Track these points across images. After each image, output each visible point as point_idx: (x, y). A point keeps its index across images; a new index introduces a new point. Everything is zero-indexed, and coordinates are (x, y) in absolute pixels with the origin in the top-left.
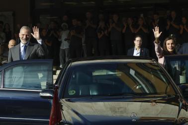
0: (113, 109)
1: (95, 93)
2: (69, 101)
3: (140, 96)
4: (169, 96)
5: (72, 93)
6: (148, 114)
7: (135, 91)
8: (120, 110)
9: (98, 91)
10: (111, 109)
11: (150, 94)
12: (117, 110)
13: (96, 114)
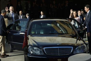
1: (43, 33)
3: (61, 35)
4: (73, 35)
5: (33, 33)
6: (64, 42)
7: (59, 32)
8: (53, 40)
10: (49, 40)
11: (65, 34)
12: (52, 40)
13: (43, 42)
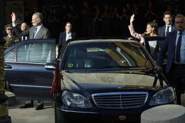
0: (103, 79)
1: (89, 66)
2: (68, 72)
3: (125, 69)
4: (148, 69)
5: (70, 65)
6: (130, 83)
7: (121, 65)
8: (109, 80)
9: (91, 64)
10: (101, 79)
11: (133, 67)
12: (106, 80)
13: (90, 83)
